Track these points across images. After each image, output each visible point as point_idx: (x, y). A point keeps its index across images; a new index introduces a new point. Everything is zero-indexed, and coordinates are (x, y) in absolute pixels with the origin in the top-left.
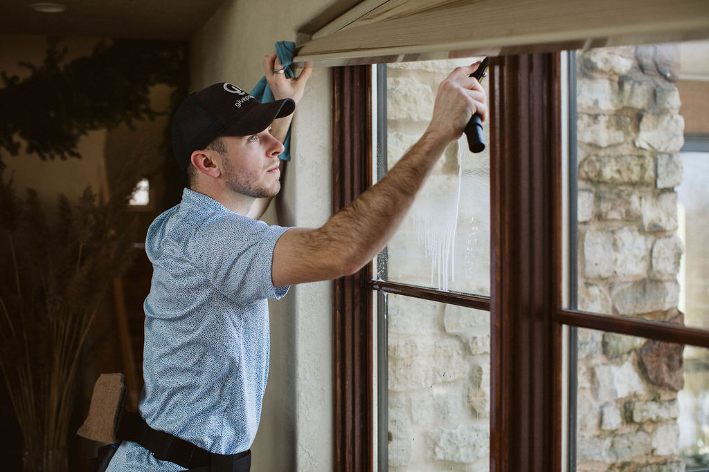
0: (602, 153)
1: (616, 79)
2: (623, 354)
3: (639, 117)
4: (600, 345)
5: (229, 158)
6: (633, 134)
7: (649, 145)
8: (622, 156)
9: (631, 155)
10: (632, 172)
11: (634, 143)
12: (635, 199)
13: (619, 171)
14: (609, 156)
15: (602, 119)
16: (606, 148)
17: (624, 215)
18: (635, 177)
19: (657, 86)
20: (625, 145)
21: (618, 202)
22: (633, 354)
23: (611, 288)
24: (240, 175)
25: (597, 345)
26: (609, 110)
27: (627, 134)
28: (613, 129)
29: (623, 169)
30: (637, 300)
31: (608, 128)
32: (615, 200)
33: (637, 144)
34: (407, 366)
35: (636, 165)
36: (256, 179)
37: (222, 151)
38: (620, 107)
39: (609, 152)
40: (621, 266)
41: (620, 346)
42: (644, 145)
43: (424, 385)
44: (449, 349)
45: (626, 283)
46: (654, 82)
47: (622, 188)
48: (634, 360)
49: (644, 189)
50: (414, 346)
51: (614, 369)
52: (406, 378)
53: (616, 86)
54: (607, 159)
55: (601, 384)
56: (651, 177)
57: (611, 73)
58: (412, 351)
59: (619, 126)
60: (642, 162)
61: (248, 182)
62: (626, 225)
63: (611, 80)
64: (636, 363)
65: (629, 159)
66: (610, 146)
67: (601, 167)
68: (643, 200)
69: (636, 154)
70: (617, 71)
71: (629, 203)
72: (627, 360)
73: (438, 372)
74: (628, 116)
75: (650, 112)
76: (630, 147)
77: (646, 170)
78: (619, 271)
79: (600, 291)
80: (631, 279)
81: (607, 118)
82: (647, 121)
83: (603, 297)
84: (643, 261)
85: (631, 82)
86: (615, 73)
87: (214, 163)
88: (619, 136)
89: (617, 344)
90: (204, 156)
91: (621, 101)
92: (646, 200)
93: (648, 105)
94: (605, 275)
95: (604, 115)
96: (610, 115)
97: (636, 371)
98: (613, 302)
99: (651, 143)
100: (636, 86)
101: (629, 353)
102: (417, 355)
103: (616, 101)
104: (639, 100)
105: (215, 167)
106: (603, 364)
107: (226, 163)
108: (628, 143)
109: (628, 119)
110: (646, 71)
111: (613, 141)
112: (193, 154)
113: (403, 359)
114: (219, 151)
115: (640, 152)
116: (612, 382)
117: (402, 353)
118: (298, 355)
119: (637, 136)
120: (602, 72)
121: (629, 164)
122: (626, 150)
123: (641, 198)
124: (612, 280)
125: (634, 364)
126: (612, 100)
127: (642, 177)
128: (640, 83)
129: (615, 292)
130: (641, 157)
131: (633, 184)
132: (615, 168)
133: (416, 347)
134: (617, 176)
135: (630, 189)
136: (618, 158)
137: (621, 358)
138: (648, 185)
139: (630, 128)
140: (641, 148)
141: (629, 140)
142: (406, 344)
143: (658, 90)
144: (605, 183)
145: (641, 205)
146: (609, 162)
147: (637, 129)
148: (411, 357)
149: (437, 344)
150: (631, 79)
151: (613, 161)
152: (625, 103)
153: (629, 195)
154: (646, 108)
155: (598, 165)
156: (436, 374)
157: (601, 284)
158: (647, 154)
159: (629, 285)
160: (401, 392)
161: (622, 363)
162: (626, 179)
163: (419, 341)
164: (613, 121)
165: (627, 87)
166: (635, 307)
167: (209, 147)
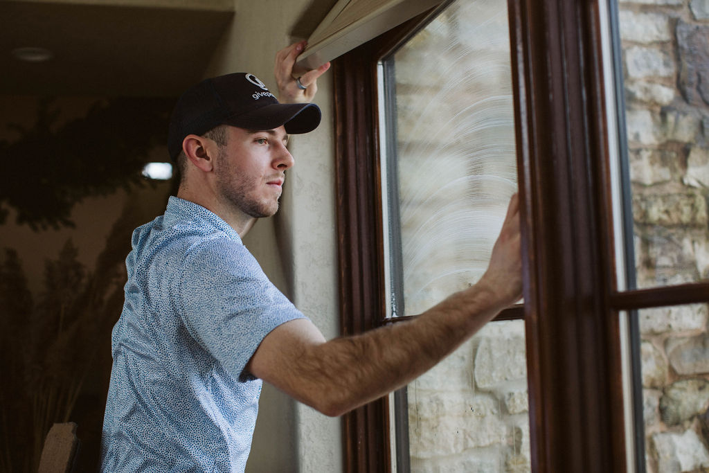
0: (647, 192)
1: (658, 110)
2: (684, 420)
3: (685, 152)
4: (657, 410)
5: (227, 153)
6: (680, 171)
7: (699, 182)
8: (669, 195)
9: (679, 194)
10: (682, 212)
11: (682, 181)
12: (687, 243)
13: (667, 212)
14: (655, 196)
15: (646, 155)
16: (651, 186)
17: (676, 261)
18: (686, 218)
19: (704, 117)
20: (673, 183)
21: (668, 247)
22: (696, 421)
23: (666, 343)
24: (235, 177)
25: (654, 410)
26: (652, 145)
27: (673, 170)
28: (657, 166)
29: (672, 209)
30: (696, 357)
31: (652, 163)
32: (664, 244)
33: (686, 181)
34: (433, 428)
35: (686, 205)
36: (253, 187)
37: (222, 143)
38: (664, 140)
39: (654, 190)
40: (676, 319)
41: (681, 410)
42: (694, 183)
43: (453, 451)
44: (482, 408)
45: (683, 338)
46: (700, 113)
47: (673, 231)
48: (698, 428)
49: (696, 231)
50: (440, 404)
51: (675, 438)
52: (432, 442)
53: (658, 118)
54: (652, 199)
55: (661, 455)
56: (703, 218)
57: (652, 103)
58: (438, 410)
59: (664, 161)
60: (691, 201)
61: (242, 188)
62: (679, 273)
63: (652, 112)
64: (700, 431)
65: (677, 198)
66: (656, 184)
67: (646, 207)
68: (696, 245)
69: (685, 192)
70: (658, 100)
71: (681, 248)
72: (689, 428)
73: (469, 436)
74: (672, 150)
75: (698, 145)
76: (678, 185)
77: (697, 211)
78: (674, 324)
79: (654, 348)
80: (687, 334)
81: (650, 153)
82: (695, 156)
83: (657, 354)
84: (701, 313)
85: (675, 113)
86: (656, 104)
87: (209, 154)
88: (665, 173)
89: (677, 409)
90: (198, 143)
91: (665, 135)
92: (699, 244)
93: (695, 138)
94: (658, 329)
95: (647, 150)
96: (654, 151)
97: (700, 440)
98: (670, 359)
99: (702, 180)
100: (681, 117)
101: (691, 419)
102: (444, 415)
103: (659, 134)
104: (685, 133)
105: (208, 159)
106: (663, 432)
107: (222, 158)
108: (675, 181)
109: (674, 155)
110: (690, 101)
111: (658, 179)
112: (187, 138)
113: (427, 420)
114: (217, 142)
115: (690, 191)
116: (673, 454)
117: (426, 413)
118: (300, 411)
119: (685, 173)
120: (642, 102)
121: (678, 203)
122: (673, 188)
123: (693, 242)
124: (666, 335)
125: (697, 433)
126: (654, 133)
127: (693, 219)
128: (685, 114)
129: (670, 349)
130: (691, 196)
131: (684, 226)
132: (662, 208)
133: (443, 405)
134: (665, 217)
135: (681, 232)
136: (666, 198)
137: (683, 425)
138: (700, 227)
139: (677, 164)
140: (690, 186)
141: (677, 177)
142: (431, 402)
143: (705, 121)
144: (652, 225)
145: (694, 250)
146: (656, 201)
147: (685, 165)
148: (438, 417)
149: (467, 402)
150: (675, 109)
151: (660, 201)
152: (670, 136)
153: (681, 239)
154: (694, 141)
155: (643, 205)
156: (467, 437)
157: (654, 340)
158: (697, 193)
159: (687, 340)
160: (427, 459)
161: (684, 431)
162: (675, 221)
163: (445, 398)
164: (657, 156)
165: (671, 118)
166: (695, 365)
167: (208, 134)
